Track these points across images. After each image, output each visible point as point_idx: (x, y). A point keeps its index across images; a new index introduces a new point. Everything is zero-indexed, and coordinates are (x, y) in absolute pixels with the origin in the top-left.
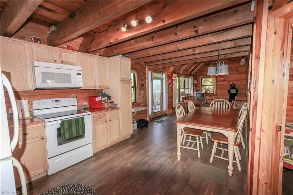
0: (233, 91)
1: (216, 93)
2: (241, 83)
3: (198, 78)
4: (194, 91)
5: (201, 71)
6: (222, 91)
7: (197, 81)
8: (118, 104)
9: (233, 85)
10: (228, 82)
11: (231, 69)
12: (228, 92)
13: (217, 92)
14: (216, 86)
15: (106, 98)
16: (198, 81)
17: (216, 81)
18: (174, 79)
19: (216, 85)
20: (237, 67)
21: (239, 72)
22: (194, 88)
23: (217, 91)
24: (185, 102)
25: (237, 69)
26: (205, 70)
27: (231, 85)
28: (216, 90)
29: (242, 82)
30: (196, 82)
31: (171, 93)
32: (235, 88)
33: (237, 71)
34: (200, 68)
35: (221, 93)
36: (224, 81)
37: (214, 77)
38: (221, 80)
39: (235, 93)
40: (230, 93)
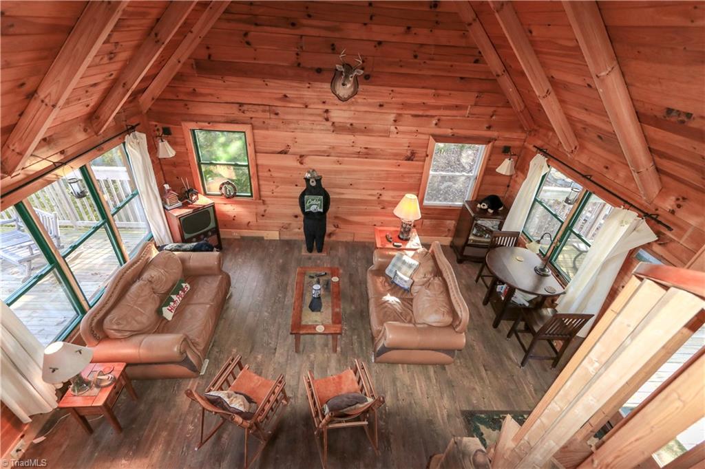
0: (315, 205)
1: (260, 197)
2: (338, 167)
3: (173, 130)
5: (182, 97)
6: (278, 190)
9: (313, 182)
10: (297, 157)
11: (306, 107)
13: (262, 193)
14: (258, 171)
17: (257, 153)
19: (258, 166)
20: (324, 103)
21: (333, 124)
23: (264, 188)
25: (327, 111)
26: (202, 95)
28: (260, 186)
29: (339, 163)
32: (322, 192)
33: (327, 120)
34: (174, 79)
35: (276, 197)
36: (285, 152)
37: (244, 133)
38: (271, 149)
39: (322, 210)
40: (306, 211)
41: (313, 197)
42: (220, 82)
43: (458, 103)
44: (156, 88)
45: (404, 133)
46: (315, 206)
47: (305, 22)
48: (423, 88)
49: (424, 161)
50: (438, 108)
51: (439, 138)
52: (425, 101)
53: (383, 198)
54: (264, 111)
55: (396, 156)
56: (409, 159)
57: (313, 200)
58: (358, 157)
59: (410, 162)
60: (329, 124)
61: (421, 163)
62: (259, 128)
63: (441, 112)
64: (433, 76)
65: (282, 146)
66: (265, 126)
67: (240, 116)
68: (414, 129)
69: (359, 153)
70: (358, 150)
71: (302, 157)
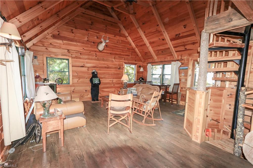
1: (73, 84)
3: (39, 57)
5: (45, 45)
6: (79, 80)
7: (39, 62)
9: (96, 73)
11: (90, 52)
12: (89, 82)
20: (95, 52)
25: (96, 54)
27: (93, 73)
28: (73, 79)
29: (100, 70)
30: (39, 64)
32: (98, 77)
35: (79, 83)
36: (83, 67)
37: (68, 60)
38: (78, 65)
39: (99, 83)
40: (94, 83)
41: (95, 78)
43: (128, 54)
45: (117, 61)
46: (97, 82)
47: (90, 30)
49: (123, 69)
50: (124, 55)
51: (126, 63)
52: (121, 53)
54: (76, 53)
55: (116, 68)
57: (96, 79)
58: (106, 68)
59: (119, 70)
60: (97, 58)
61: (122, 70)
62: (74, 58)
63: (125, 56)
64: (121, 47)
65: (82, 64)
66: (76, 57)
67: (68, 54)
68: (119, 60)
69: (106, 67)
70: (105, 66)
71: (88, 68)
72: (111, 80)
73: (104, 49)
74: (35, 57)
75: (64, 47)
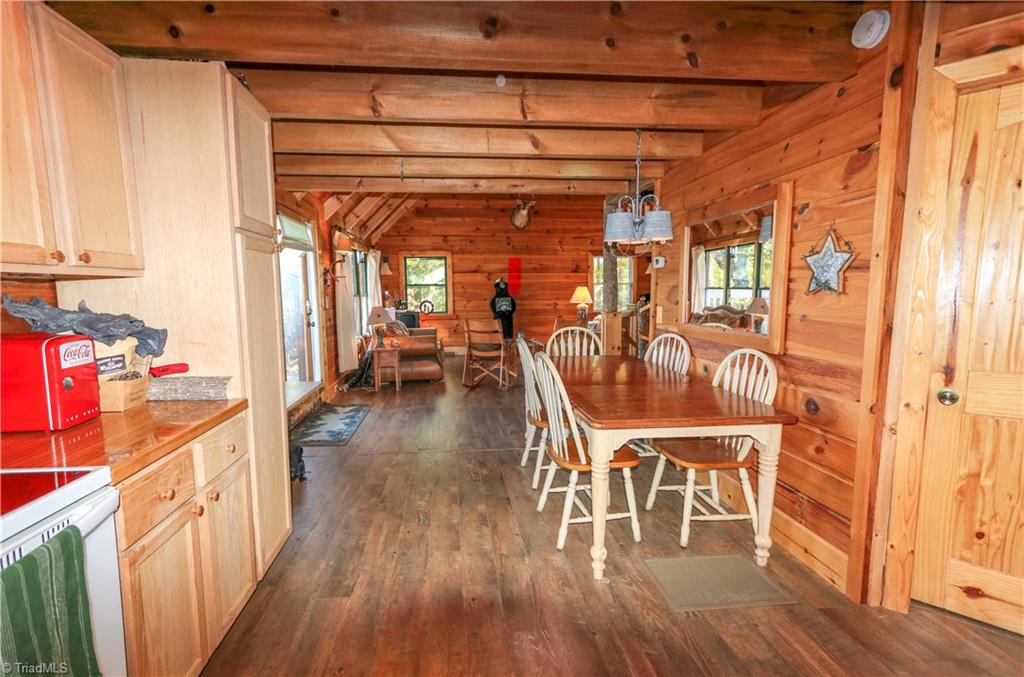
0: (504, 305)
1: (454, 312)
3: (391, 258)
4: (387, 303)
5: (402, 233)
6: (470, 305)
7: (391, 269)
8: (228, 378)
9: (502, 286)
10: (486, 275)
12: (489, 308)
13: (456, 309)
14: (454, 288)
15: (125, 346)
16: (395, 268)
17: (453, 273)
18: (344, 252)
19: (453, 283)
20: (506, 232)
21: (514, 247)
22: (387, 293)
23: (458, 304)
24: (389, 348)
25: (508, 238)
26: (417, 231)
27: (497, 285)
28: (454, 302)
30: (391, 273)
31: (331, 310)
32: (508, 296)
33: (509, 244)
34: (399, 221)
35: (467, 311)
36: (476, 271)
37: (445, 258)
38: (467, 269)
39: (512, 309)
40: (498, 311)
41: (503, 299)
42: (431, 222)
44: (385, 228)
45: (568, 251)
48: (577, 217)
49: (587, 272)
50: (590, 231)
51: (596, 253)
52: (579, 227)
53: (558, 307)
54: (461, 240)
55: (564, 268)
56: (575, 271)
57: (504, 301)
58: (534, 272)
59: (577, 273)
60: (510, 247)
61: (585, 274)
62: (457, 253)
63: (593, 234)
65: (473, 267)
66: (462, 252)
67: (444, 245)
68: (575, 247)
69: (535, 269)
70: (533, 266)
71: (490, 274)
72: (551, 302)
73: (528, 224)
74: (384, 259)
75: (435, 231)
